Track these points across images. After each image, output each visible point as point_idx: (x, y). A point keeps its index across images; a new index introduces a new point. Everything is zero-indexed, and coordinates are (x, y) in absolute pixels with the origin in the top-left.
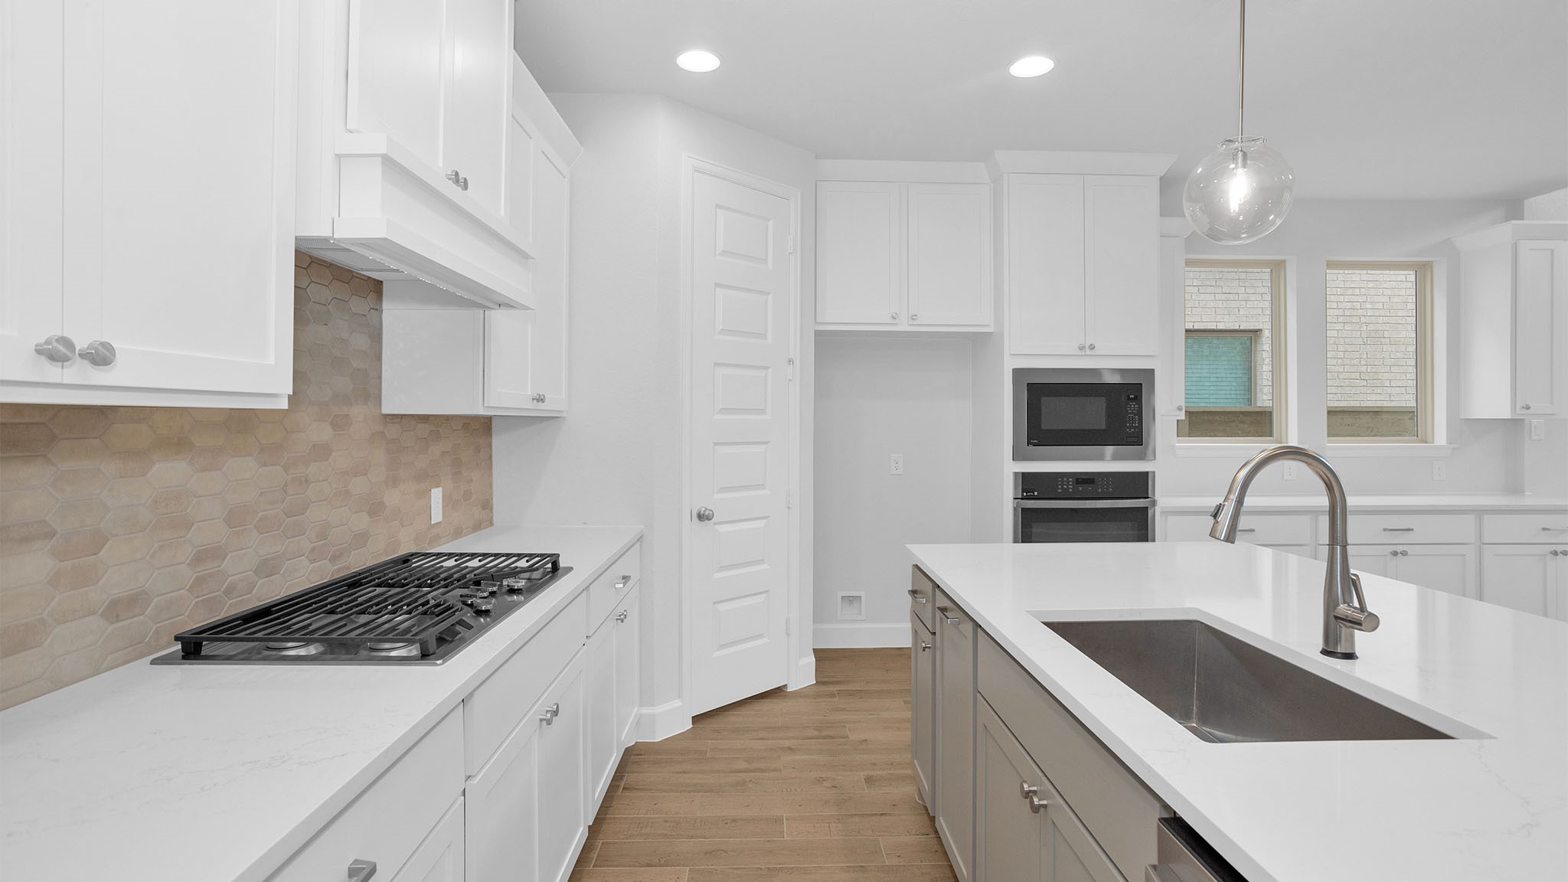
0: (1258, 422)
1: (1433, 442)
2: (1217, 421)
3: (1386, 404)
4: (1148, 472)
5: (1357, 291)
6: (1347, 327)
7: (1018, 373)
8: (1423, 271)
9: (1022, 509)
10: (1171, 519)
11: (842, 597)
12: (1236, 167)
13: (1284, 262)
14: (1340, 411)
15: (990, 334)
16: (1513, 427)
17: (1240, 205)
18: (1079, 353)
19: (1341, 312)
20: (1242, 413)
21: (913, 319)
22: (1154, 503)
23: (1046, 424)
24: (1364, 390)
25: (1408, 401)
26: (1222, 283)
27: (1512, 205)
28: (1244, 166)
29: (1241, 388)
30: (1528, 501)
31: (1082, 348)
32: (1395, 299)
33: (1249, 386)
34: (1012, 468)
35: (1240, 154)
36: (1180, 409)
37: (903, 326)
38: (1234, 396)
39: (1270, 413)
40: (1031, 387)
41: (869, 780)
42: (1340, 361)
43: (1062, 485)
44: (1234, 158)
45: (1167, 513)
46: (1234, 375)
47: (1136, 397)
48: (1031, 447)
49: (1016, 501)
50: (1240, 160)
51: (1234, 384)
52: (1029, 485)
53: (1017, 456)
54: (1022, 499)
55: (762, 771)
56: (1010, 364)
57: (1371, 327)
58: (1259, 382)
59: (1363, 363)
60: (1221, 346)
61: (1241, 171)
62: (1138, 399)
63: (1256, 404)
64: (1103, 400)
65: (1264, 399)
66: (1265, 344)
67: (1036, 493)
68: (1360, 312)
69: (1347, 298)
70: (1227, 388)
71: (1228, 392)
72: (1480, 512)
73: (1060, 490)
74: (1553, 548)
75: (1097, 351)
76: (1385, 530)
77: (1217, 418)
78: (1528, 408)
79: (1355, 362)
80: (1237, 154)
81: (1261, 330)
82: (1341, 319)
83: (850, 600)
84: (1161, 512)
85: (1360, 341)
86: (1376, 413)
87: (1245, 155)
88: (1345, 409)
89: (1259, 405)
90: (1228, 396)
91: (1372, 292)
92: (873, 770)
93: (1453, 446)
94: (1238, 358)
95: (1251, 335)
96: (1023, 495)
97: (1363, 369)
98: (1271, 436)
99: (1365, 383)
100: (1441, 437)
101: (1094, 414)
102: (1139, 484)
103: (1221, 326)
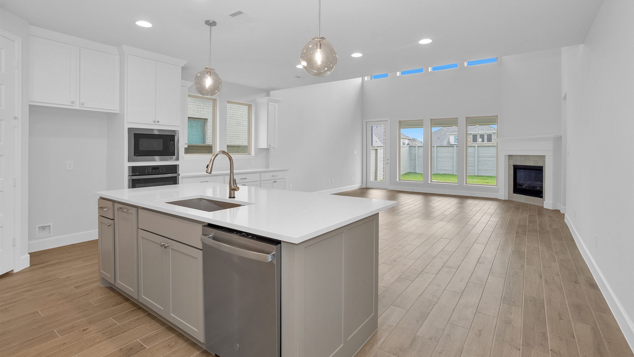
0: (208, 149)
1: (251, 155)
2: (195, 149)
3: (241, 144)
4: (176, 165)
5: (234, 109)
6: (232, 120)
7: (130, 130)
8: (250, 106)
9: (132, 179)
10: (184, 180)
11: (39, 227)
12: (208, 76)
13: (216, 99)
14: (230, 146)
15: (118, 113)
16: (267, 150)
17: (209, 86)
18: (153, 123)
19: (230, 115)
20: (202, 146)
21: (83, 105)
22: (179, 175)
23: (141, 149)
24: (236, 140)
25: (245, 143)
26: (196, 102)
27: (267, 92)
28: (210, 76)
29: (201, 138)
30: (270, 169)
31: (154, 122)
32: (244, 113)
33: (204, 137)
34: (128, 164)
35: (209, 72)
36: (186, 144)
37: (77, 107)
38: (198, 141)
39: (212, 146)
40: (135, 135)
41: (76, 287)
42: (229, 131)
43: (147, 170)
44: (208, 73)
45: (183, 178)
46: (198, 134)
47: (173, 139)
48: (135, 157)
49: (130, 177)
50: (209, 74)
51: (198, 136)
52: (134, 170)
53: (130, 160)
54: (132, 176)
55: (15, 302)
56: (127, 126)
57: (238, 121)
58: (207, 136)
59: (235, 131)
60: (194, 123)
61: (209, 77)
62: (174, 140)
63: (206, 143)
64: (162, 140)
65: (209, 142)
66: (209, 124)
67: (137, 174)
68: (235, 116)
69: (232, 111)
70: (196, 138)
71: (196, 139)
72: (261, 172)
73: (146, 172)
74: (274, 181)
75: (160, 123)
76: (241, 179)
77: (195, 148)
78: (270, 145)
79: (234, 131)
80: (208, 72)
81: (207, 119)
82: (230, 117)
83: (43, 228)
84: (181, 178)
85: (235, 125)
86: (239, 147)
87: (210, 73)
88: (231, 146)
89: (207, 144)
90: (196, 141)
91: (238, 110)
92: (77, 284)
93: (256, 156)
94: (200, 128)
95: (204, 120)
96: (132, 174)
97: (235, 133)
98: (212, 153)
99: (236, 138)
100: (253, 153)
101: (158, 145)
102: (174, 169)
103: (195, 117)
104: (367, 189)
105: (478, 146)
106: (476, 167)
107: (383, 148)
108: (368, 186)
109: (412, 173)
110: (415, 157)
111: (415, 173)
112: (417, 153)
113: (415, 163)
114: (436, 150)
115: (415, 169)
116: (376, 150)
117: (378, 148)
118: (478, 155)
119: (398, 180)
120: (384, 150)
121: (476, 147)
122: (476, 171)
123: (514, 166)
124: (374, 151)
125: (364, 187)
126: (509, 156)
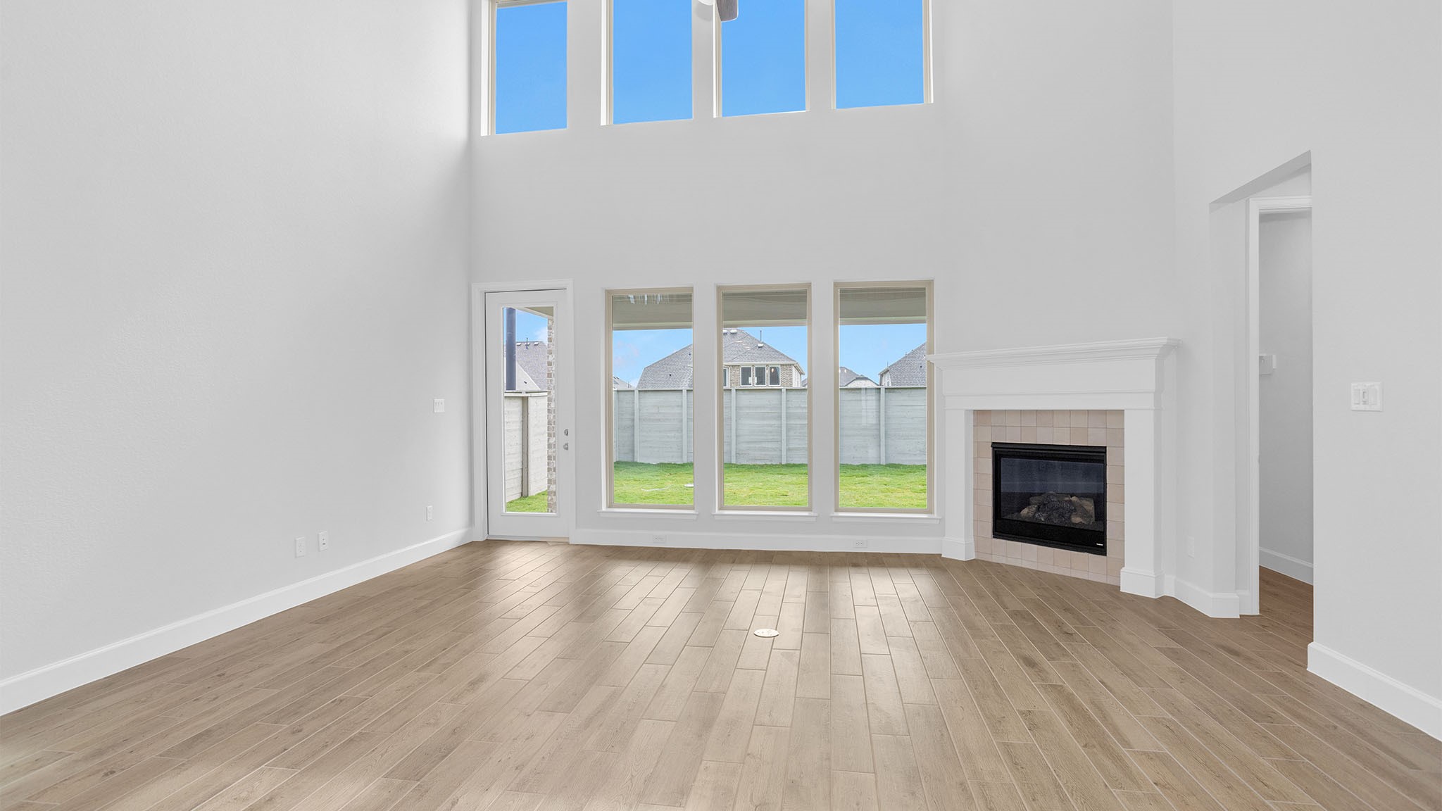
104: (492, 545)
105: (787, 390)
106: (784, 442)
107: (546, 394)
108: (497, 532)
109: (626, 463)
110: (633, 420)
111: (634, 464)
112: (637, 407)
113: (633, 435)
114: (686, 400)
115: (633, 451)
116: (525, 400)
117: (527, 395)
118: (787, 413)
119: (604, 508)
120: (549, 400)
121: (784, 390)
122: (784, 453)
123: (993, 448)
124: (519, 402)
125: (480, 537)
126: (978, 413)
